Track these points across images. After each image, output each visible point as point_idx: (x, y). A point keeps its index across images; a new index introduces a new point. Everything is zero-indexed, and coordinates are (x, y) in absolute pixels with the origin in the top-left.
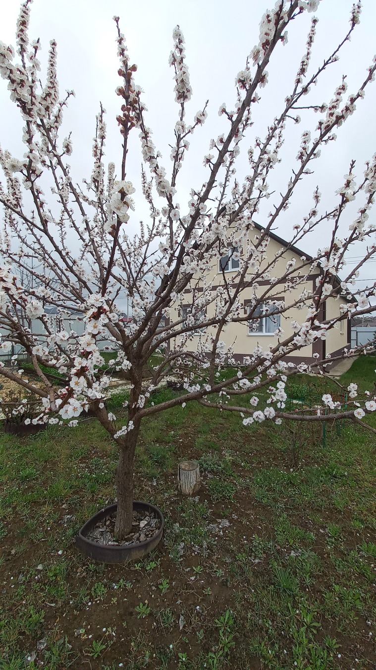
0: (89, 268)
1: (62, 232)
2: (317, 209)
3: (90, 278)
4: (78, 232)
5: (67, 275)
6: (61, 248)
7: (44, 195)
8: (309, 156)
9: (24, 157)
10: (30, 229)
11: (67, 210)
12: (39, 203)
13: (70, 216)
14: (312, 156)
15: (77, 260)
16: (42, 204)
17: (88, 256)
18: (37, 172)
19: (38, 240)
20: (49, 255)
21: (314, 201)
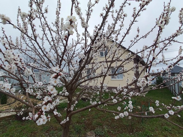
0: (52, 55)
1: (43, 42)
2: (139, 35)
3: (53, 59)
4: (49, 42)
5: (44, 58)
6: (42, 47)
7: (36, 27)
8: (136, 15)
9: (29, 12)
10: (30, 40)
11: (45, 34)
12: (34, 30)
13: (46, 36)
14: (138, 16)
15: (48, 52)
16: (35, 30)
17: (52, 50)
18: (33, 18)
19: (33, 45)
20: (37, 50)
21: (137, 32)
